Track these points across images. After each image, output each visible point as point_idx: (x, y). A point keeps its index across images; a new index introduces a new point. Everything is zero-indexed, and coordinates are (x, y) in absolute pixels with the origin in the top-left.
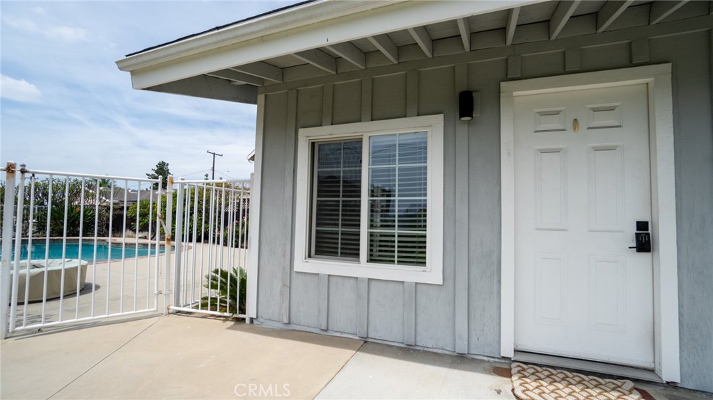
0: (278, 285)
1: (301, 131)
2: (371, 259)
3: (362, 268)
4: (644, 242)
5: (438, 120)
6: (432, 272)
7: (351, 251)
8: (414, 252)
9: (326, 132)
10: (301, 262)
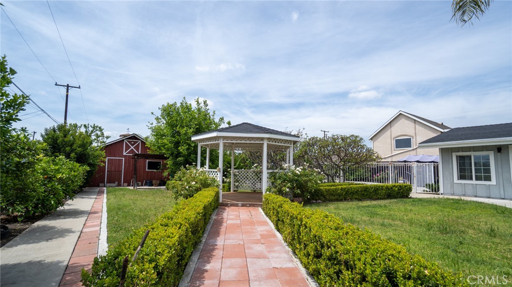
0: (449, 186)
1: (453, 153)
2: (476, 180)
3: (474, 182)
5: (493, 152)
6: (492, 182)
7: (470, 178)
8: (488, 179)
9: (461, 154)
10: (456, 181)
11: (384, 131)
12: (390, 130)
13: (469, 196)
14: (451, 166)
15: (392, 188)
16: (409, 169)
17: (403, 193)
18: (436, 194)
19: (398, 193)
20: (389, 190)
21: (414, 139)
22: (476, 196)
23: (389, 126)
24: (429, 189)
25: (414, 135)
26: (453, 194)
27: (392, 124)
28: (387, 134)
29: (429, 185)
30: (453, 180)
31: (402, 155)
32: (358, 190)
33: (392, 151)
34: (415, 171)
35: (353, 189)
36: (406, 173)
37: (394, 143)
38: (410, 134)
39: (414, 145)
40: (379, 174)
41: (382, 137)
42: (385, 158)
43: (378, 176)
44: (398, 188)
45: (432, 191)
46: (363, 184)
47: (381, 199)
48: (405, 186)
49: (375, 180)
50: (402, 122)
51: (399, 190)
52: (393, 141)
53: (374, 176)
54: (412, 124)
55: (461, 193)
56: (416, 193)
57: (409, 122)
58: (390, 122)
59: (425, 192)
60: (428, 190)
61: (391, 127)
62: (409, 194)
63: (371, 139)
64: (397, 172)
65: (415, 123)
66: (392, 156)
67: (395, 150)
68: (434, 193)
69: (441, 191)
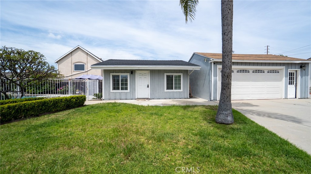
0: (108, 94)
1: (111, 74)
2: (121, 90)
3: (120, 91)
4: (148, 87)
5: (129, 74)
6: (128, 91)
7: (118, 89)
8: (126, 89)
9: (115, 74)
10: (112, 91)
11: (67, 57)
12: (71, 58)
13: (118, 99)
14: (109, 82)
15: (70, 100)
16: (84, 84)
17: (79, 103)
18: (101, 100)
19: (75, 103)
20: (67, 101)
21: (86, 65)
22: (121, 99)
23: (71, 54)
24: (97, 97)
25: (86, 63)
26: (110, 99)
27: (73, 53)
28: (69, 60)
29: (97, 94)
30: (110, 91)
31: (79, 75)
32: (34, 106)
33: (72, 72)
34: (87, 85)
35: (27, 106)
36: (81, 87)
37: (73, 66)
38: (84, 62)
39: (86, 69)
40: (62, 88)
41: (65, 62)
42: (67, 77)
43: (61, 89)
44: (76, 99)
45: (98, 98)
46: (43, 98)
47: (60, 111)
48: (81, 97)
49: (59, 92)
50: (79, 53)
51: (76, 100)
52: (73, 65)
53: (58, 89)
54: (85, 56)
55: (114, 98)
56: (88, 100)
57: (84, 54)
58: (72, 52)
59: (94, 99)
60: (95, 97)
61: (72, 56)
62: (84, 103)
63: (57, 62)
64: (75, 86)
65: (87, 55)
66: (72, 75)
67: (74, 72)
68: (99, 99)
69: (103, 98)
